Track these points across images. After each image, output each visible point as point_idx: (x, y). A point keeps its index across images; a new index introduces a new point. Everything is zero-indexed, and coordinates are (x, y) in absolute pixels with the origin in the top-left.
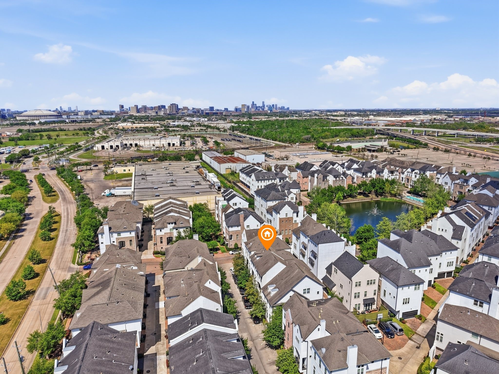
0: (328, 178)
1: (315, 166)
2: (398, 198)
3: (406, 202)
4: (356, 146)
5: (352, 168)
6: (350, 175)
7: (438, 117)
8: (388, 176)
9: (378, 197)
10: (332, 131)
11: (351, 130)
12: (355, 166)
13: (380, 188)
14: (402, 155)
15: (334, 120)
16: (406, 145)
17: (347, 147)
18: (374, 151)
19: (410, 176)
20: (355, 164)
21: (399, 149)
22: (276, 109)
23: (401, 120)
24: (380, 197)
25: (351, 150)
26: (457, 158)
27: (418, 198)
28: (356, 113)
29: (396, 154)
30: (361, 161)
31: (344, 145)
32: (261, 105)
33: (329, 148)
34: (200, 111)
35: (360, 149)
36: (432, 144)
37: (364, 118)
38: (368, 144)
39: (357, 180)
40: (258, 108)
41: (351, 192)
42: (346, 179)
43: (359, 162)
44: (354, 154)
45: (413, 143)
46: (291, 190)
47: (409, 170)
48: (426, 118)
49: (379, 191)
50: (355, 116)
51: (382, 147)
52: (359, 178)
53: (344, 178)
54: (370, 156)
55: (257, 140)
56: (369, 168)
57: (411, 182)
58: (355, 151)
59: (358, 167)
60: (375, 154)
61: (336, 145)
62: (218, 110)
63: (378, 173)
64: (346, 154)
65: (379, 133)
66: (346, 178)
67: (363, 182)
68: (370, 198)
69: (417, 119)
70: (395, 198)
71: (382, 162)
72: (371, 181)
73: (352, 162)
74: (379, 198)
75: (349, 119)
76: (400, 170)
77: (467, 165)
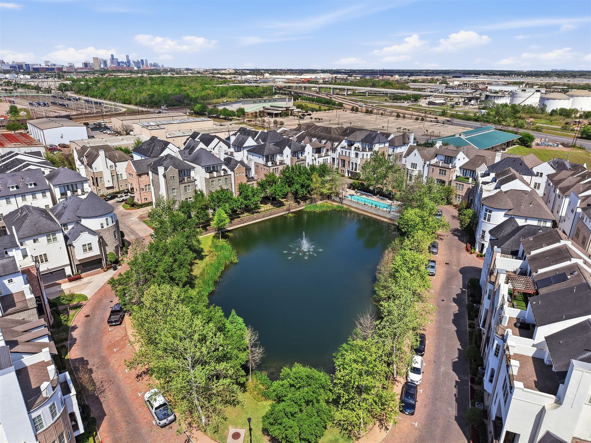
0: (192, 173)
1: (170, 146)
2: (334, 201)
3: (353, 209)
4: (251, 108)
5: (244, 146)
6: (242, 162)
7: (339, 76)
8: (313, 158)
9: (299, 203)
10: (216, 89)
11: (243, 87)
12: (250, 142)
13: (302, 186)
14: (316, 119)
15: (221, 78)
16: (316, 107)
17: (237, 111)
18: (276, 115)
19: (347, 155)
20: (250, 138)
21: (310, 112)
22: (147, 66)
23: (301, 79)
24: (302, 203)
25: (244, 114)
26: (384, 120)
27: (370, 198)
28: (248, 72)
29: (307, 118)
30: (260, 131)
31: (234, 108)
32: (125, 60)
33: (211, 112)
34: (24, 66)
35: (256, 113)
36: (348, 105)
37: (258, 77)
38: (268, 105)
39: (256, 172)
40: (121, 64)
41: (246, 202)
42: (232, 173)
43: (256, 133)
44: (249, 121)
45: (324, 103)
46: (85, 222)
47: (344, 143)
48: (327, 76)
49: (300, 192)
50: (247, 74)
51: (287, 109)
52: (260, 167)
53: (229, 172)
54: (272, 122)
55: (96, 103)
56: (276, 144)
57: (349, 165)
58: (250, 116)
59: (255, 144)
60: (279, 119)
61: (221, 108)
62: (54, 65)
63: (294, 153)
64: (238, 122)
65: (279, 93)
66: (232, 170)
67: (270, 177)
68: (285, 208)
69: (319, 77)
70: (329, 203)
71: (296, 132)
72: (283, 172)
73: (245, 133)
74: (303, 206)
75: (239, 78)
76: (329, 144)
77: (404, 129)
